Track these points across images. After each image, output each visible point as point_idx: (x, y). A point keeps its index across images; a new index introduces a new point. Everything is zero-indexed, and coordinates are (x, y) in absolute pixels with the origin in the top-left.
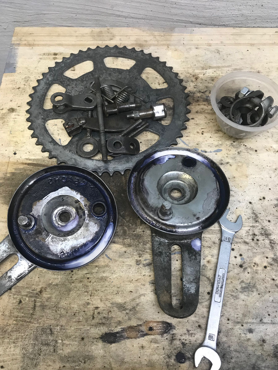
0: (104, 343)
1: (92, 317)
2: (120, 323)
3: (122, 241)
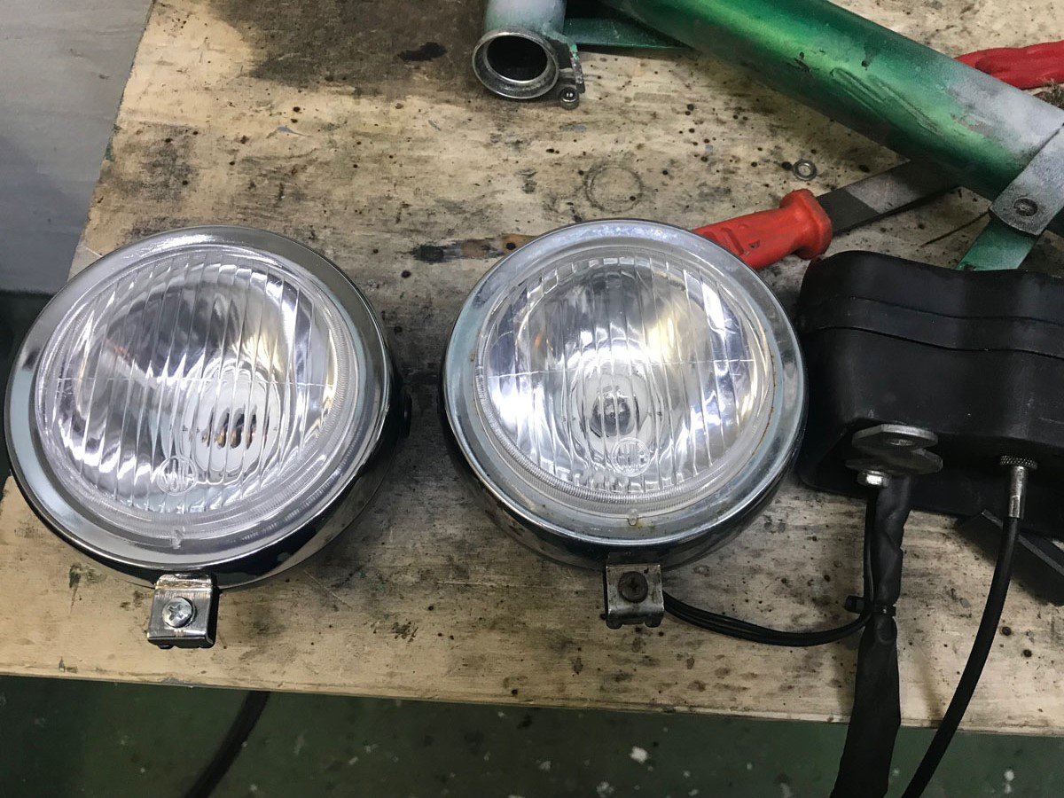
0: (416, 261)
1: (395, 220)
2: (450, 232)
3: (464, 100)
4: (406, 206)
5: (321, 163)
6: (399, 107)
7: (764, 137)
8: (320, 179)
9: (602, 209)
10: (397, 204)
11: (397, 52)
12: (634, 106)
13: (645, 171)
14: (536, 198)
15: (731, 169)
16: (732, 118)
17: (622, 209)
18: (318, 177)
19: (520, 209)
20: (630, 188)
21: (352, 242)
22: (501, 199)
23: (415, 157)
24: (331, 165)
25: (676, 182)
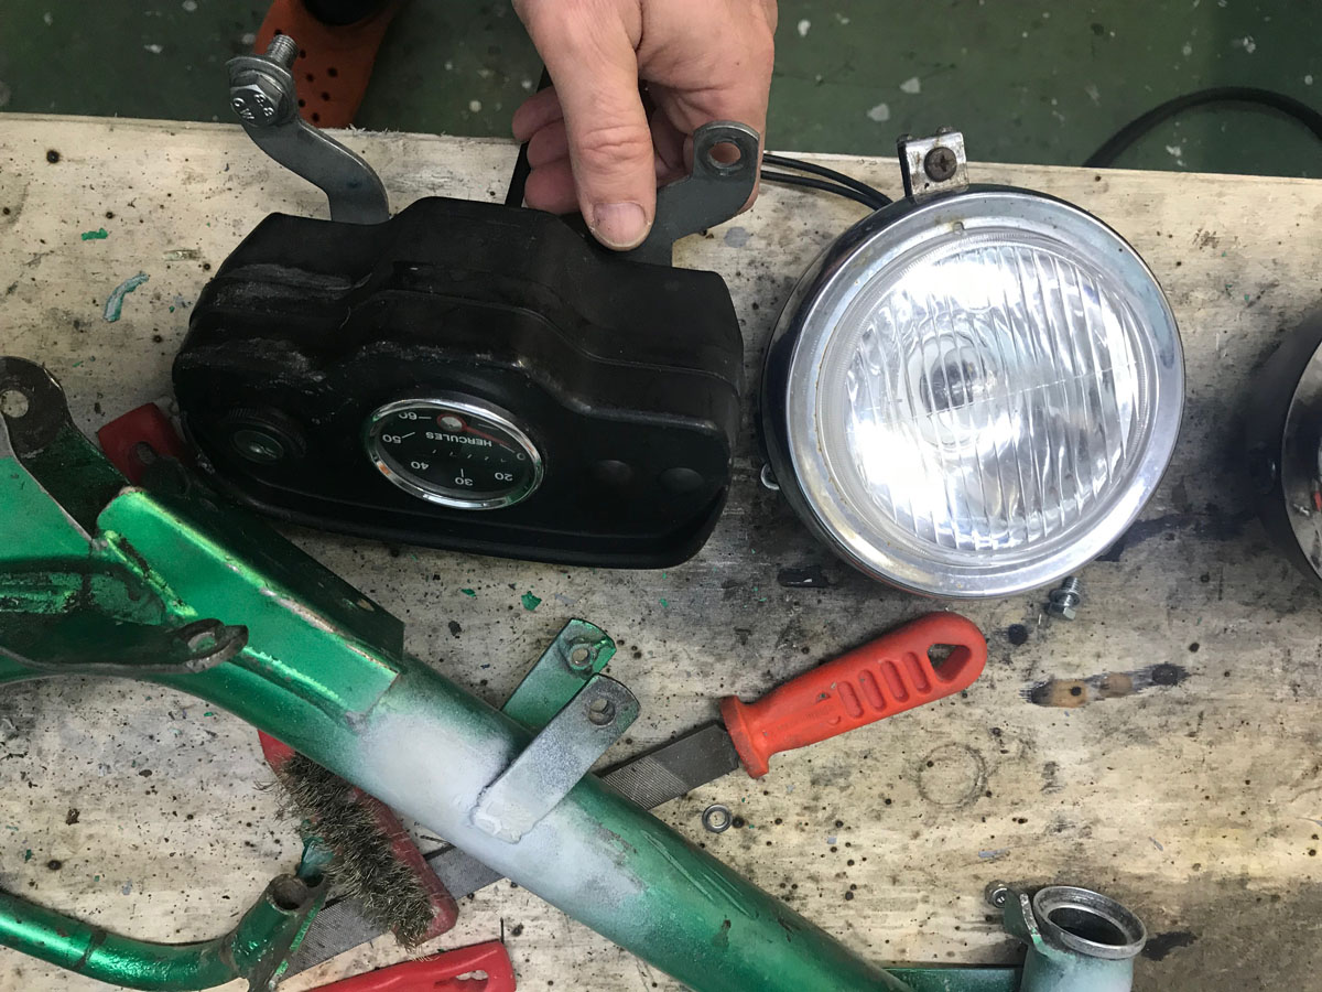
0: (1182, 665)
2: (1143, 705)
3: (1121, 882)
4: (1192, 735)
5: (1286, 784)
6: (1196, 866)
7: (761, 862)
8: (1286, 763)
9: (968, 748)
10: (1202, 736)
11: (1197, 943)
12: (919, 891)
13: (913, 802)
14: (1044, 756)
15: (807, 813)
16: (799, 884)
17: (943, 749)
18: (1290, 765)
19: (1063, 740)
20: (933, 777)
21: (1253, 684)
22: (1084, 753)
23: (1180, 800)
24: (1275, 782)
25: (875, 791)
